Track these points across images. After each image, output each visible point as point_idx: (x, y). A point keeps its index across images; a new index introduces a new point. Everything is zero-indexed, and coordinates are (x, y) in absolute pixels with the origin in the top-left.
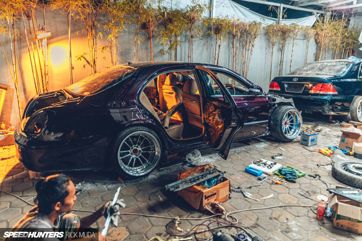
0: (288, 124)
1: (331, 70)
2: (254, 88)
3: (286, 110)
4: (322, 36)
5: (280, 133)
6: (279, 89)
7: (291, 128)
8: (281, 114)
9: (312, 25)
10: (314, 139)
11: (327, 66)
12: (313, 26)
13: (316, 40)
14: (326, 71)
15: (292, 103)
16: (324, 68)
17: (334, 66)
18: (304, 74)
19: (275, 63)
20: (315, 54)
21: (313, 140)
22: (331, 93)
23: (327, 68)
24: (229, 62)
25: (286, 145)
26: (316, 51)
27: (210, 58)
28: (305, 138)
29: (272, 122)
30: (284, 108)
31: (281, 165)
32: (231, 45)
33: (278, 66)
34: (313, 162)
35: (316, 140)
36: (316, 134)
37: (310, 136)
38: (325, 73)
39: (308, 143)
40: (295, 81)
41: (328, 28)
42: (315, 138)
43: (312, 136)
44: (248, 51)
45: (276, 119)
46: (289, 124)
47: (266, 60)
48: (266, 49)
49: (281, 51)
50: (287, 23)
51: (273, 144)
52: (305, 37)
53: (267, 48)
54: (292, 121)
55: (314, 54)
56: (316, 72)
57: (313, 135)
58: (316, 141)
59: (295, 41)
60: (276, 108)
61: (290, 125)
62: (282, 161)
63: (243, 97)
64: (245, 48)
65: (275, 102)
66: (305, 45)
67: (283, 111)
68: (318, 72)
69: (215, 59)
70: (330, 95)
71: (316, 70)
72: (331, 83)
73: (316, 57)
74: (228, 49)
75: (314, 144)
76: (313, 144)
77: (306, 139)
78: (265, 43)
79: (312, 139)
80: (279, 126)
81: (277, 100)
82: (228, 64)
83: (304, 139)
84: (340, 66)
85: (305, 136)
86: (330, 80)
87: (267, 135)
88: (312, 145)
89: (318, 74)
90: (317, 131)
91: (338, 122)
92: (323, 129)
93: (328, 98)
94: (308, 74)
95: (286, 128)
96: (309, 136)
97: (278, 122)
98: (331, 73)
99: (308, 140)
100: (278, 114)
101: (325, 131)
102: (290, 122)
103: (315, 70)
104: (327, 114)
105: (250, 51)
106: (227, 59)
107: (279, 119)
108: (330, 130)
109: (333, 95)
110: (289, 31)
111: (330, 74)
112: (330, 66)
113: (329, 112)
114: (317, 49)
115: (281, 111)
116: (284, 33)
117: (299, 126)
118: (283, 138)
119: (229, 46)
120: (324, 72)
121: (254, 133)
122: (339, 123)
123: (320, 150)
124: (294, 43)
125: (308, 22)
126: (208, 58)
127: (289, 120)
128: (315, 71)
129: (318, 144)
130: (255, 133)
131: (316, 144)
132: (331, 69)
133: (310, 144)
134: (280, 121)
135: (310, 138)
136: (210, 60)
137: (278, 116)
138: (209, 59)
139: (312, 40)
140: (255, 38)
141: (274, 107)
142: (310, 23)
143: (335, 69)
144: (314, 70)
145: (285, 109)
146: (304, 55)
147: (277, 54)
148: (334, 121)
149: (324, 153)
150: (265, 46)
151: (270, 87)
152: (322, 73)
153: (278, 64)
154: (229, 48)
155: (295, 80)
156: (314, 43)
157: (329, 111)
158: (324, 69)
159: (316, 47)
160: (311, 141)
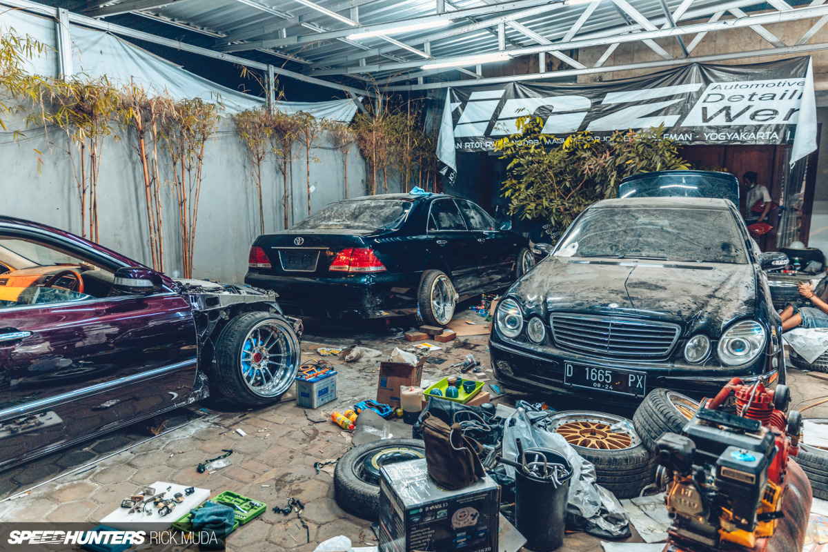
0: (265, 358)
1: (374, 217)
2: (131, 278)
3: (250, 325)
4: (372, 143)
5: (240, 388)
6: (269, 266)
7: (273, 369)
8: (237, 335)
9: (349, 119)
10: (327, 389)
11: (368, 207)
12: (353, 121)
13: (362, 152)
14: (365, 220)
15: (273, 303)
16: (363, 212)
17: (381, 207)
18: (322, 227)
19: (273, 201)
20: (365, 181)
21: (323, 392)
22: (372, 269)
23: (368, 213)
24: (137, 198)
25: (260, 416)
26: (365, 174)
27: (69, 189)
28: (305, 389)
29: (214, 361)
30: (247, 318)
31: (208, 491)
32: (136, 156)
33: (280, 207)
34: (307, 456)
35: (333, 388)
36: (331, 375)
37: (315, 382)
38: (361, 224)
39: (312, 401)
40: (298, 244)
41: (380, 126)
42: (329, 386)
43: (321, 382)
44: (189, 170)
45: (226, 351)
46: (268, 357)
47: (246, 193)
48: (245, 167)
49: (284, 174)
50: (288, 110)
51: (225, 418)
52: (337, 143)
53: (247, 166)
54: (276, 349)
55: (363, 181)
56: (345, 223)
57: (322, 379)
58: (332, 391)
59: (312, 151)
60: (223, 321)
61: (270, 359)
62: (224, 475)
63: (107, 303)
64: (179, 162)
65: (218, 307)
66: (340, 161)
67: (241, 329)
68: (349, 223)
69: (84, 192)
70: (369, 274)
71: (346, 217)
72: (370, 248)
73: (367, 187)
74: (130, 165)
75: (330, 399)
76: (327, 401)
77: (307, 392)
78: (239, 154)
79: (322, 388)
80: (233, 370)
81: (221, 300)
82: (134, 206)
83: (303, 391)
84: (391, 207)
85: (304, 384)
86: (368, 240)
87: (205, 397)
88: (323, 403)
89: (348, 227)
90: (349, 360)
91: (401, 331)
92: (365, 353)
93: (367, 281)
94: (328, 227)
95: (261, 369)
96: (312, 383)
97: (231, 359)
98: (373, 225)
99: (311, 391)
100: (230, 337)
101: (367, 359)
102: (270, 352)
103: (344, 218)
104: (371, 317)
105: (194, 171)
106: (129, 191)
107: (231, 349)
108: (379, 353)
109: (378, 274)
110: (294, 127)
111: (371, 226)
112: (374, 207)
113: (374, 313)
114: (366, 170)
115: (236, 328)
116: (282, 131)
117: (292, 359)
118: (249, 397)
119: (131, 156)
120: (360, 222)
121: (173, 396)
122: (403, 333)
123: (333, 416)
124: (309, 156)
125: (340, 113)
126: (63, 191)
127: (267, 347)
128: (344, 221)
129: (339, 396)
130: (176, 395)
131: (336, 399)
132: (375, 215)
133: (316, 401)
134: (233, 356)
135: (316, 387)
136: (72, 195)
137: (230, 343)
138: (66, 191)
139: (353, 151)
140: (204, 139)
141: (216, 320)
142: (346, 114)
143: (381, 214)
144: (342, 217)
145: (246, 322)
146: (341, 183)
147: (275, 179)
148: (395, 330)
149: (340, 424)
150: (241, 161)
151: (250, 261)
152: (356, 224)
153: (280, 202)
154: (134, 163)
155: (298, 241)
156: (359, 157)
157: (374, 309)
158: (362, 216)
159: (364, 165)
160: (319, 396)
